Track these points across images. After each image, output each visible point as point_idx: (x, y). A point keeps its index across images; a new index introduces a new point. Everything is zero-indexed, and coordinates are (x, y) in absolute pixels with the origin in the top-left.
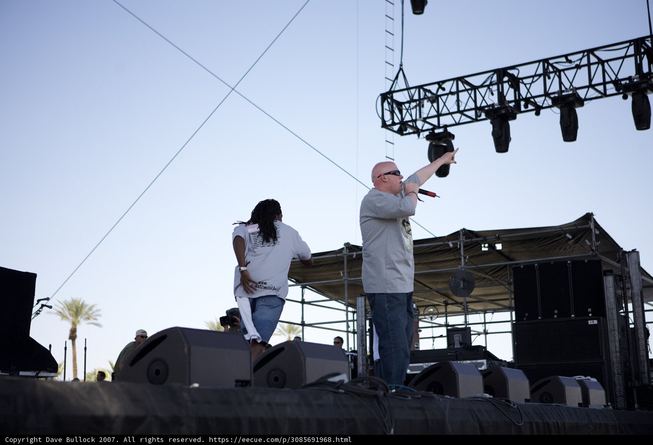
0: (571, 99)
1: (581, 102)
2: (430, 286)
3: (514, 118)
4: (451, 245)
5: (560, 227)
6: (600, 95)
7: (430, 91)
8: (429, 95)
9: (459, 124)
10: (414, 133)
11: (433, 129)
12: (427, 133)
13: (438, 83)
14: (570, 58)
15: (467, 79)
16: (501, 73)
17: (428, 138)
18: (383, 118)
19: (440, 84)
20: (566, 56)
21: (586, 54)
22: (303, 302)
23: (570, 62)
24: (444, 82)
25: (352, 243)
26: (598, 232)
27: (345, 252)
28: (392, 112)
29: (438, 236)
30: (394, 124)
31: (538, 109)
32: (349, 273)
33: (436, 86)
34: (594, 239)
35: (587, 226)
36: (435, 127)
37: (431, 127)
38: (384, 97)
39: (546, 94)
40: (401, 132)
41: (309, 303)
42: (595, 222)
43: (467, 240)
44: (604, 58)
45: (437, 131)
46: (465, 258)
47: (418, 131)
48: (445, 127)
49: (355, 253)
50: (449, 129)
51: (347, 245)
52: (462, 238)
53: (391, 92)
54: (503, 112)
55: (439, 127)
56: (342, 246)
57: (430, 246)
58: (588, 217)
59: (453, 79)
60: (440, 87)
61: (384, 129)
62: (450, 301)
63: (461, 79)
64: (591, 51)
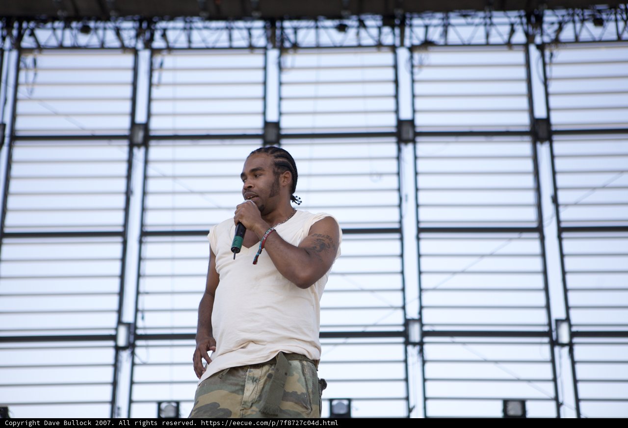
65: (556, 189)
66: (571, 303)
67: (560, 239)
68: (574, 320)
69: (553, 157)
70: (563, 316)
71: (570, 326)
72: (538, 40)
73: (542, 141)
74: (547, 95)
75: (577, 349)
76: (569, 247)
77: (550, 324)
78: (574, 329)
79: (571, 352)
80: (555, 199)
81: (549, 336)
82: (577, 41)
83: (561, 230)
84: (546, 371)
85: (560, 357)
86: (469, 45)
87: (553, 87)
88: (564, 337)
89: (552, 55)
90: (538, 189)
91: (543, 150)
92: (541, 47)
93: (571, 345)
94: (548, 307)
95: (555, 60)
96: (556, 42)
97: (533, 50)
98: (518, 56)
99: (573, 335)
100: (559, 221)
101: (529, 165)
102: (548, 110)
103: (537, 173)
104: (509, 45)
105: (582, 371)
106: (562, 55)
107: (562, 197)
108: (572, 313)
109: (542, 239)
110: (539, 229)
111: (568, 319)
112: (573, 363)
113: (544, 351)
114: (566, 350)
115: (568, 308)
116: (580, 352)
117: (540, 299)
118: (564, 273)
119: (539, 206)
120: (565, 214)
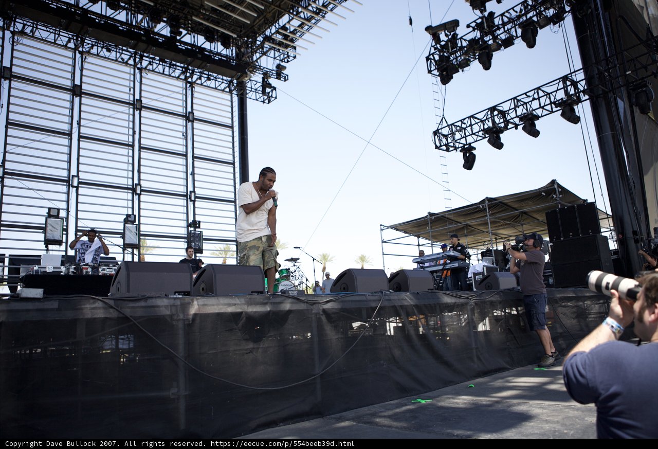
0: (530, 116)
1: (537, 117)
2: (483, 230)
3: (503, 133)
4: (481, 207)
5: (539, 189)
6: (549, 112)
7: (458, 126)
8: (458, 128)
9: (477, 141)
10: (454, 150)
11: (464, 146)
12: (460, 149)
13: (461, 121)
14: (528, 94)
15: (475, 116)
16: (493, 109)
17: (461, 151)
18: (435, 144)
19: (462, 121)
20: (526, 94)
21: (536, 90)
22: (419, 245)
23: (529, 96)
24: (464, 119)
25: (432, 212)
26: (560, 190)
27: (428, 217)
28: (440, 140)
29: (473, 203)
30: (441, 146)
31: (516, 126)
32: (431, 227)
33: (460, 122)
34: (558, 194)
35: (553, 187)
36: (464, 145)
37: (463, 145)
38: (435, 133)
39: (517, 116)
40: (448, 150)
41: (422, 245)
42: (558, 184)
43: (490, 203)
44: (549, 92)
45: (466, 147)
46: (489, 212)
47: (456, 149)
48: (470, 144)
49: (433, 217)
50: (472, 145)
51: (429, 213)
52: (486, 202)
53: (438, 130)
54: (495, 130)
55: (467, 144)
56: (427, 214)
57: (474, 208)
58: (553, 182)
59: (468, 117)
60: (462, 123)
61: (437, 150)
62: (498, 237)
63: (472, 117)
64: (538, 88)
65: (80, 118)
66: (80, 169)
67: (79, 141)
68: (80, 177)
69: (80, 104)
70: (76, 175)
71: (79, 179)
72: (80, 49)
73: (77, 96)
74: (82, 75)
75: (80, 189)
76: (82, 144)
77: (69, 178)
78: (80, 180)
79: (77, 191)
80: (79, 123)
81: (68, 182)
82: (98, 55)
83: (80, 137)
84: (64, 197)
85: (72, 191)
86: (45, 40)
87: (85, 72)
88: (75, 184)
89: (86, 58)
90: (72, 117)
91: (77, 100)
92: (81, 53)
93: (77, 188)
94: (69, 170)
95: (86, 60)
96: (89, 52)
97: (77, 52)
98: (70, 54)
99: (79, 183)
100: (79, 132)
101: (68, 105)
102: (81, 82)
103: (72, 109)
104: (66, 47)
105: (81, 199)
106: (90, 59)
107: (83, 122)
108: (80, 173)
109: (71, 139)
110: (69, 135)
111: (78, 176)
112: (77, 195)
113: (64, 188)
114: (75, 189)
115: (78, 171)
116: (81, 191)
117: (65, 165)
118: (79, 156)
119: (72, 124)
120: (83, 130)
